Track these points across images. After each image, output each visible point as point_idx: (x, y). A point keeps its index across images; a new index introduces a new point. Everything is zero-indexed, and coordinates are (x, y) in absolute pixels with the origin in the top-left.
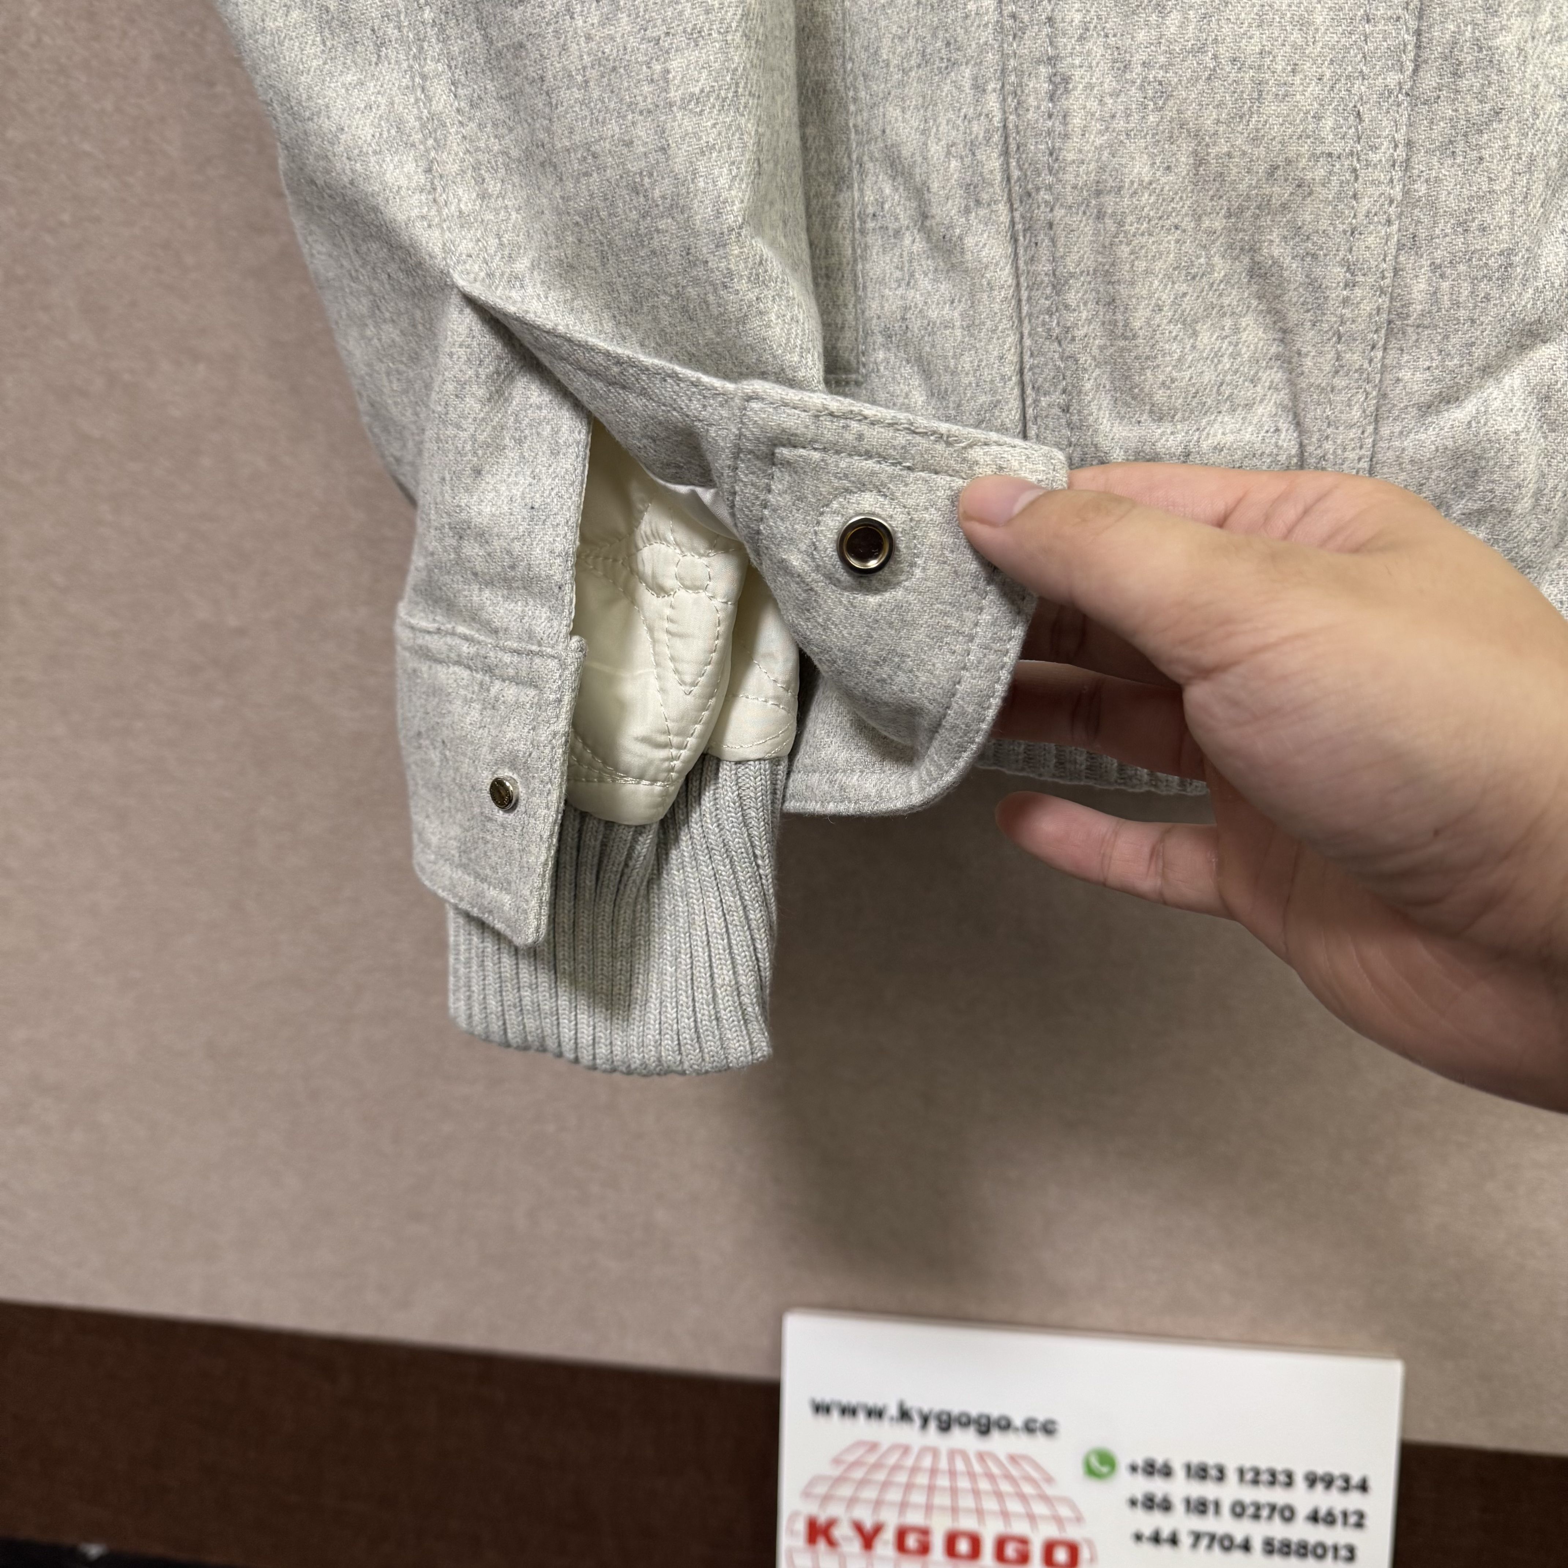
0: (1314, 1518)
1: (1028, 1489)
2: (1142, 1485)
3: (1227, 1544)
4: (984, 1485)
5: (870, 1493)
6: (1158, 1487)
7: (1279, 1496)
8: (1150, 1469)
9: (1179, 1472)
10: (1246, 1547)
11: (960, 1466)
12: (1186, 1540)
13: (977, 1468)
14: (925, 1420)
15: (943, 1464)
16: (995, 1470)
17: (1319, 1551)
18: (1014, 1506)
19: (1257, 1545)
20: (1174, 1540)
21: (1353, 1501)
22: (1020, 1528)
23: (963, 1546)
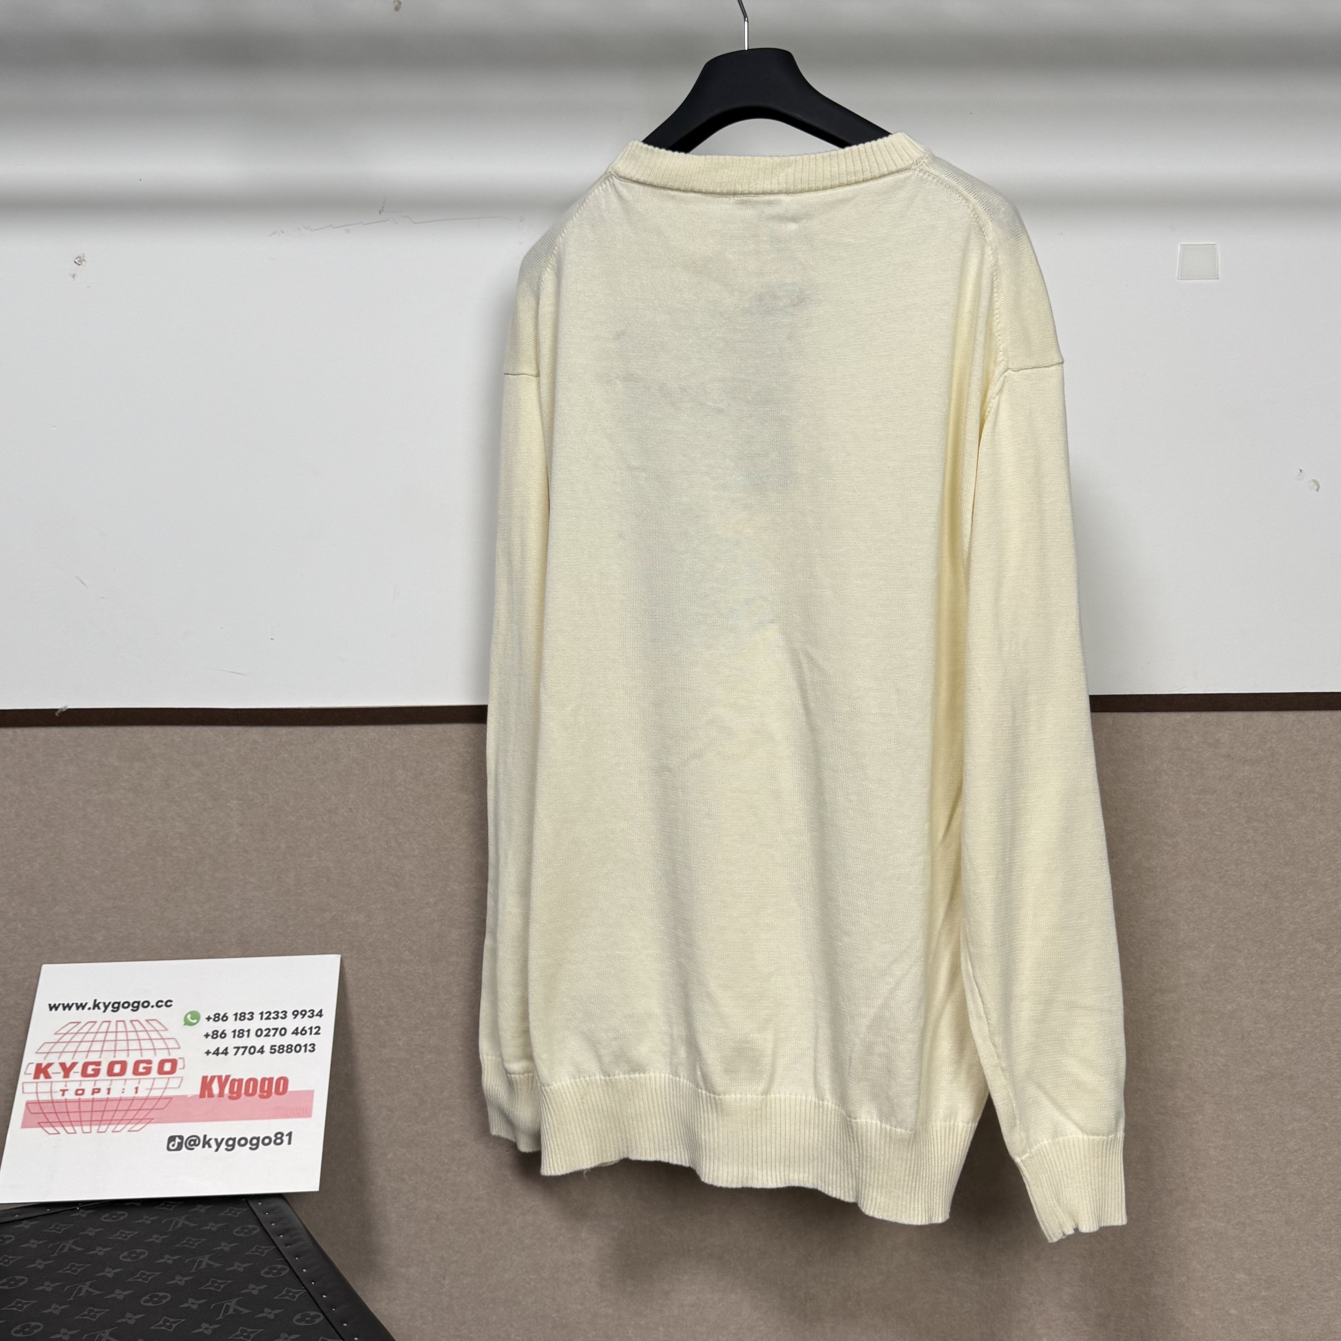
0: (296, 1032)
1: (154, 1035)
2: (212, 1026)
3: (252, 1050)
4: (132, 1036)
5: (72, 1047)
6: (220, 1026)
7: (279, 1023)
8: (217, 1017)
9: (231, 1018)
10: (262, 1051)
11: (121, 1027)
12: (232, 1051)
13: (130, 1028)
14: (106, 1007)
15: (112, 1028)
16: (139, 1027)
17: (296, 1049)
18: (146, 1045)
19: (267, 1049)
20: (226, 1052)
21: (315, 1021)
22: (147, 1056)
23: (117, 1069)
